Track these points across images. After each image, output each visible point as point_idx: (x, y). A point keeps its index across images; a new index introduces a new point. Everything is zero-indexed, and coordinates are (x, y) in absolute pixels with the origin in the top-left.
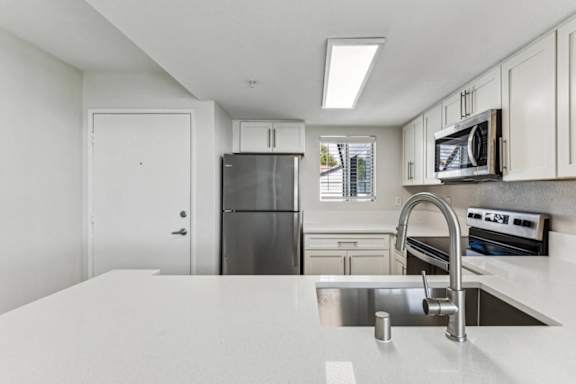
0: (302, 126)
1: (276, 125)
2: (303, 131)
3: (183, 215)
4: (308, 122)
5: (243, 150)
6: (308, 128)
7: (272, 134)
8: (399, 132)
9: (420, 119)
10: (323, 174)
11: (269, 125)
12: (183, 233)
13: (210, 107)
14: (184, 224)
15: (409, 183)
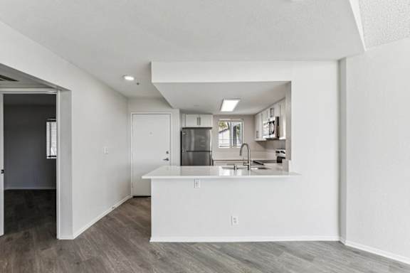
0: (212, 116)
1: (201, 116)
2: (212, 118)
3: (167, 153)
4: (215, 114)
5: (187, 126)
6: (214, 116)
7: (199, 119)
8: (253, 118)
9: (260, 114)
10: (220, 132)
11: (198, 116)
12: (167, 160)
13: (178, 111)
14: (167, 156)
15: (257, 140)
